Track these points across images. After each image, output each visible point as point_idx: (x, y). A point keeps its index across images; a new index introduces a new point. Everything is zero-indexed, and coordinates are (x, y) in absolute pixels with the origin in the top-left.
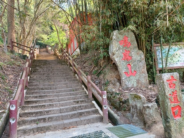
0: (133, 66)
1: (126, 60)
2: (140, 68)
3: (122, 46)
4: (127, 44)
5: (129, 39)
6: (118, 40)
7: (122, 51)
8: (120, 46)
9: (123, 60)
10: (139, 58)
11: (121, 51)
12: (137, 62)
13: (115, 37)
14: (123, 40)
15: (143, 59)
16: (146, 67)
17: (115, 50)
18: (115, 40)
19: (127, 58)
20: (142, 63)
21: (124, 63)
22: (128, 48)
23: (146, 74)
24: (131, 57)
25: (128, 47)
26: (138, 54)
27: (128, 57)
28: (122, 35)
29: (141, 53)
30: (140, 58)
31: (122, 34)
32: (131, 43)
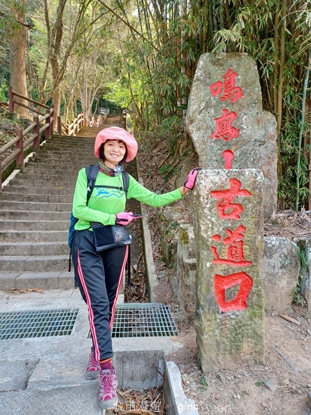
0: (240, 155)
1: (221, 138)
2: (258, 162)
3: (217, 97)
4: (232, 92)
5: (239, 77)
6: (208, 81)
7: (215, 112)
8: (210, 99)
9: (214, 138)
10: (259, 134)
11: (212, 111)
12: (252, 143)
13: (199, 74)
14: (223, 80)
15: (271, 138)
16: (276, 160)
17: (194, 109)
18: (198, 80)
19: (227, 133)
20: (266, 147)
21: (216, 147)
22: (233, 104)
23: (274, 181)
24: (239, 131)
25: (233, 101)
26: (258, 121)
27: (230, 131)
28: (221, 68)
29: (268, 120)
30: (263, 132)
31: (221, 65)
32: (243, 89)
